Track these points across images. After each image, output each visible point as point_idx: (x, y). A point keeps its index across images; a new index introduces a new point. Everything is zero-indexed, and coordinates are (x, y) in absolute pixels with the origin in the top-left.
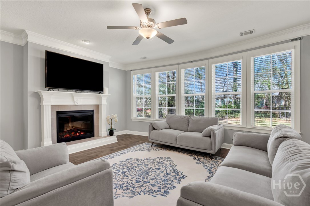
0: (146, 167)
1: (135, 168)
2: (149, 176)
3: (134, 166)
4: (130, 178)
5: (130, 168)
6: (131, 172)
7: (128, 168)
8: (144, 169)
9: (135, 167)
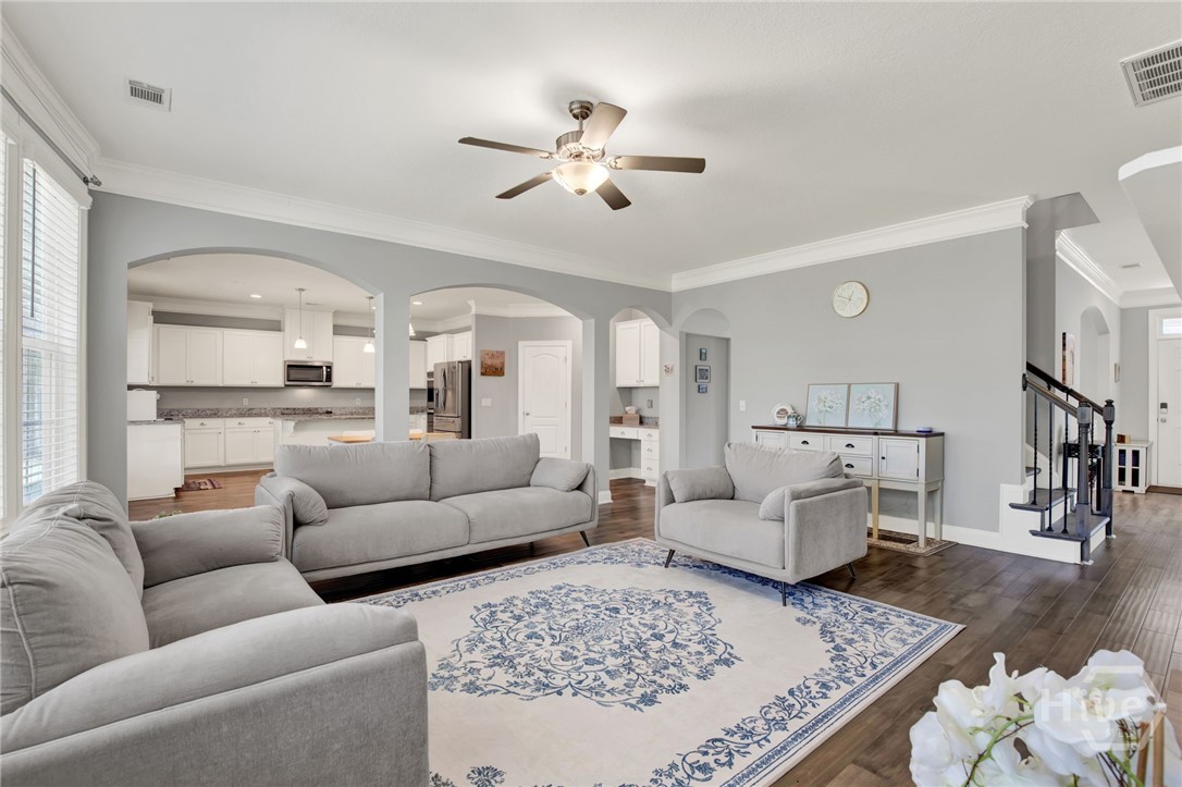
0: (572, 647)
1: (616, 647)
2: (577, 620)
3: (620, 660)
4: (634, 621)
5: (636, 653)
6: (633, 636)
7: (645, 652)
8: (586, 643)
9: (615, 655)
